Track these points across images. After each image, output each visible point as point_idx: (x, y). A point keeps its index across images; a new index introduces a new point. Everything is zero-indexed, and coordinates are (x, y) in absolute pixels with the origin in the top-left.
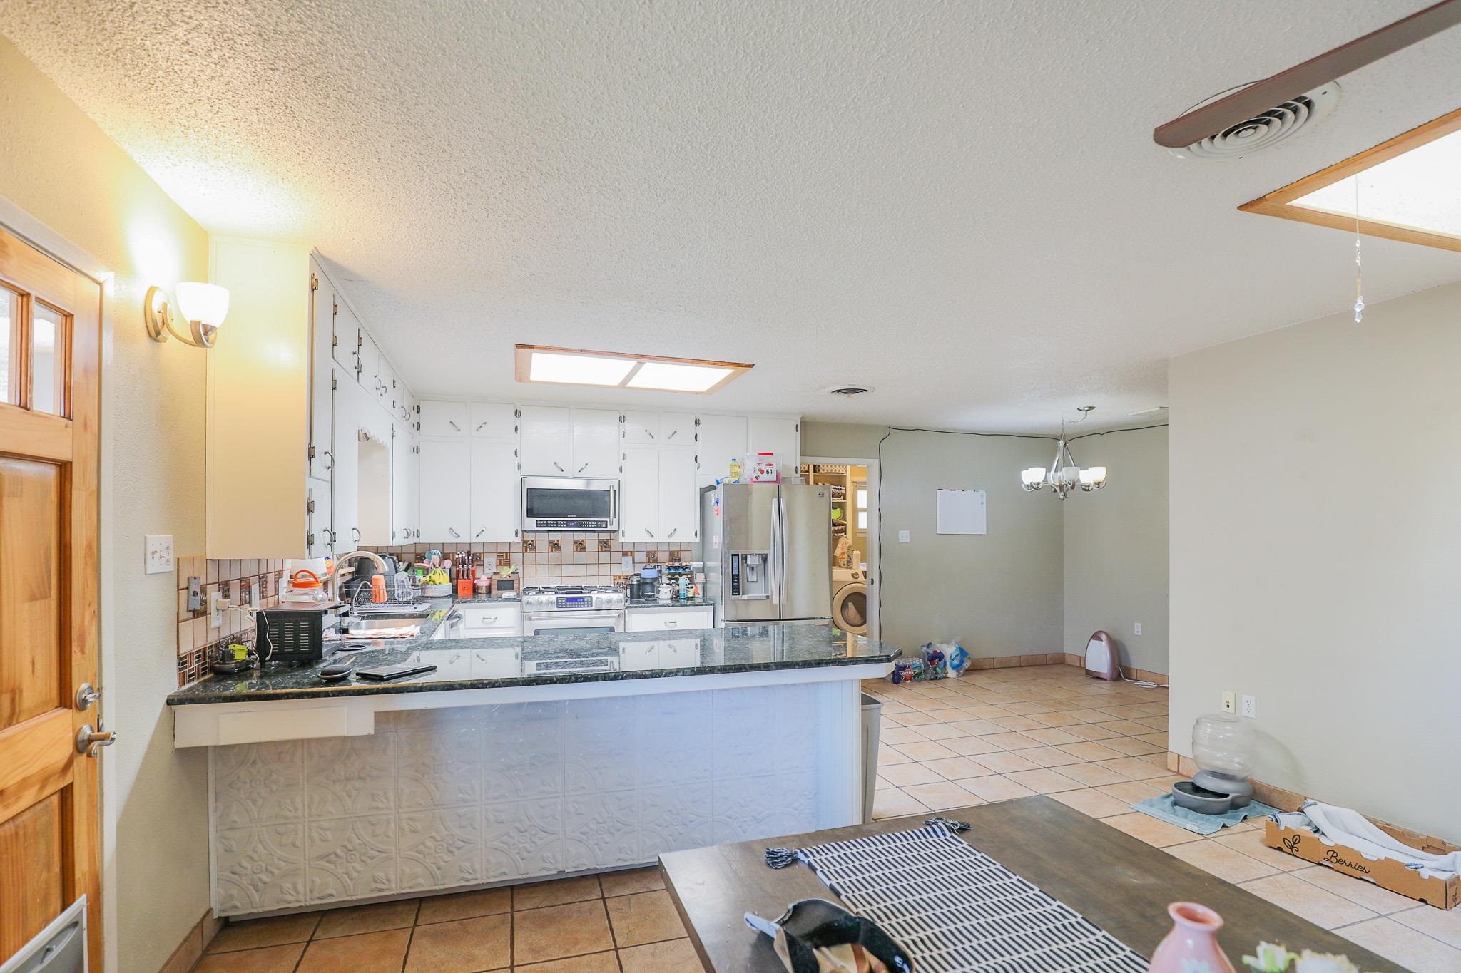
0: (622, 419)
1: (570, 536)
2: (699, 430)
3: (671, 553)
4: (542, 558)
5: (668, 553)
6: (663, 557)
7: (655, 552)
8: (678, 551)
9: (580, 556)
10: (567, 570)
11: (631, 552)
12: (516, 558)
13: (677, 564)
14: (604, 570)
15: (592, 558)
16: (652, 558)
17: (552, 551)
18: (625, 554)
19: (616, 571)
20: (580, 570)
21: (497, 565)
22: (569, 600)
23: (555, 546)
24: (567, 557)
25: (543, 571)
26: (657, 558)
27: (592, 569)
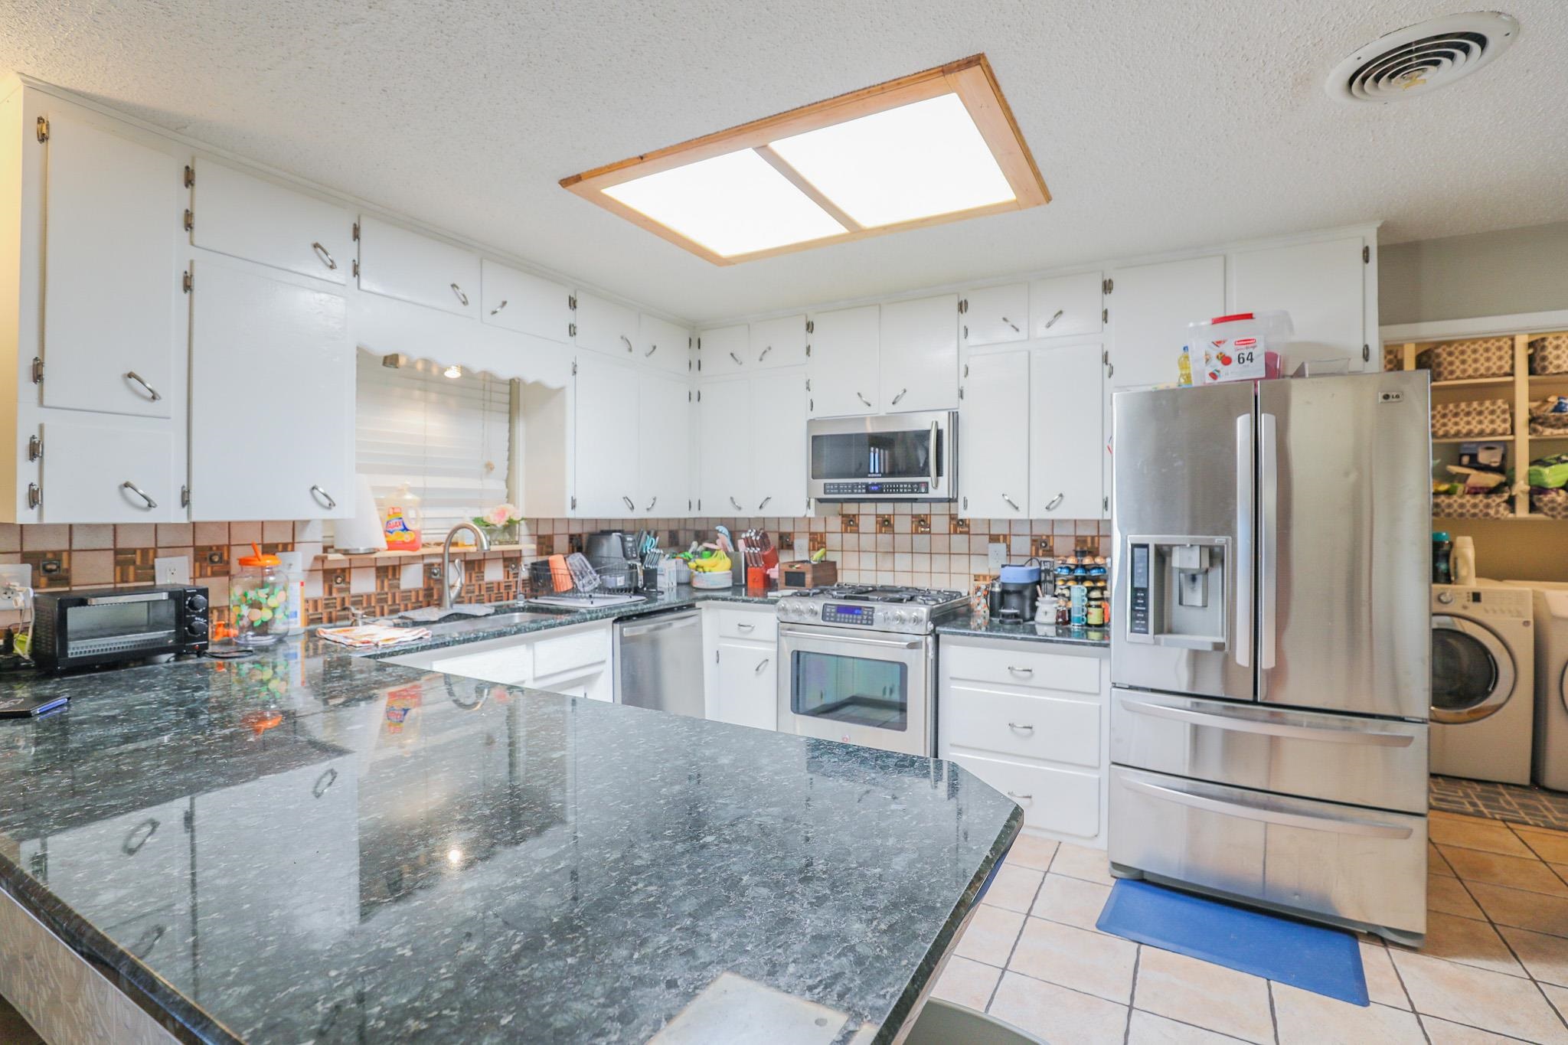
0: (962, 307)
1: (905, 508)
2: (1111, 301)
3: (1080, 540)
4: (867, 541)
5: (1072, 541)
6: (1064, 546)
7: (1048, 536)
8: (1093, 538)
9: (921, 541)
10: (903, 561)
11: (1005, 536)
12: (833, 540)
13: (1087, 561)
14: (960, 564)
15: (940, 543)
16: (1042, 545)
17: (881, 532)
18: (994, 539)
19: (979, 567)
20: (922, 563)
21: (809, 550)
22: (841, 609)
23: (885, 524)
24: (903, 541)
25: (868, 561)
26: (1052, 547)
27: (940, 562)
